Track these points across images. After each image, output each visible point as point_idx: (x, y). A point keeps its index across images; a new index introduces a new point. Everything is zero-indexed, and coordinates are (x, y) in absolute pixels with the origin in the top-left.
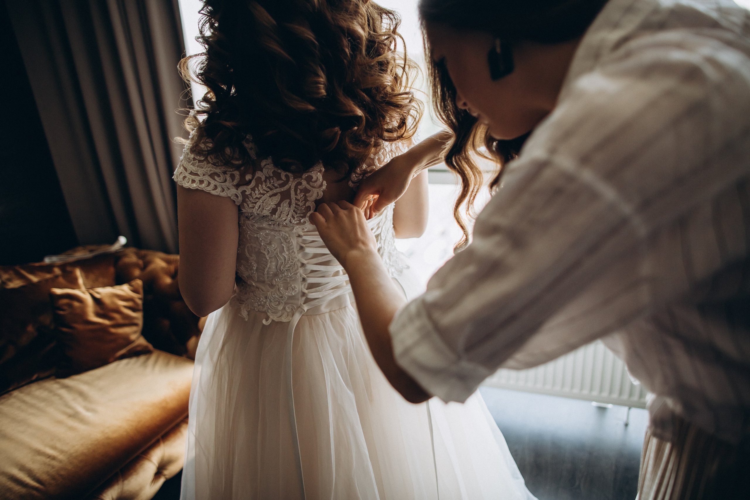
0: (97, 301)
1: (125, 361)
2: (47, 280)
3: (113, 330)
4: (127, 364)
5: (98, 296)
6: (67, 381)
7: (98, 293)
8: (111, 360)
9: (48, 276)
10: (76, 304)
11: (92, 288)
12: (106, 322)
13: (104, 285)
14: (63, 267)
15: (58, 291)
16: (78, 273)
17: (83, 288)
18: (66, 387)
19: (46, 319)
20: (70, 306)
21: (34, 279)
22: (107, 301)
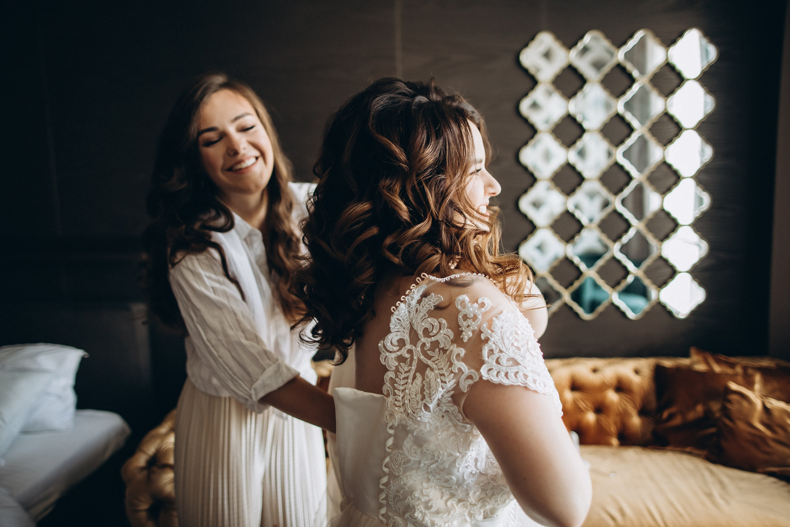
0: (766, 410)
1: (772, 479)
2: (727, 375)
3: (773, 444)
4: (775, 483)
5: (768, 406)
6: (713, 467)
7: (771, 403)
8: (760, 470)
9: (729, 371)
10: (745, 404)
11: (766, 396)
12: (768, 433)
13: (779, 399)
14: (745, 368)
15: (734, 386)
16: (758, 378)
17: (758, 393)
18: (711, 472)
19: (715, 407)
20: (739, 403)
21: (717, 369)
22: (776, 414)
